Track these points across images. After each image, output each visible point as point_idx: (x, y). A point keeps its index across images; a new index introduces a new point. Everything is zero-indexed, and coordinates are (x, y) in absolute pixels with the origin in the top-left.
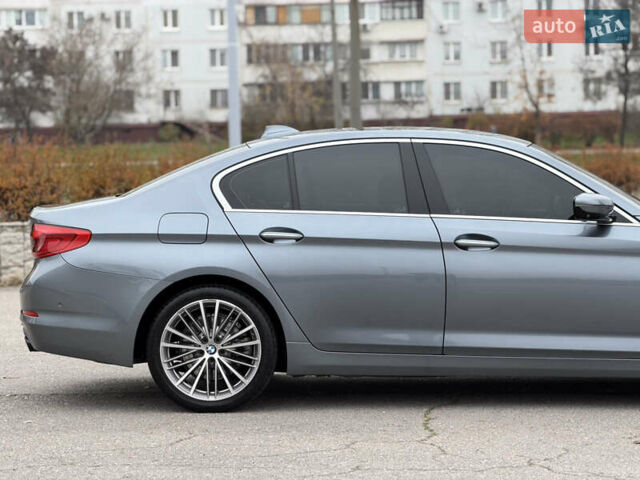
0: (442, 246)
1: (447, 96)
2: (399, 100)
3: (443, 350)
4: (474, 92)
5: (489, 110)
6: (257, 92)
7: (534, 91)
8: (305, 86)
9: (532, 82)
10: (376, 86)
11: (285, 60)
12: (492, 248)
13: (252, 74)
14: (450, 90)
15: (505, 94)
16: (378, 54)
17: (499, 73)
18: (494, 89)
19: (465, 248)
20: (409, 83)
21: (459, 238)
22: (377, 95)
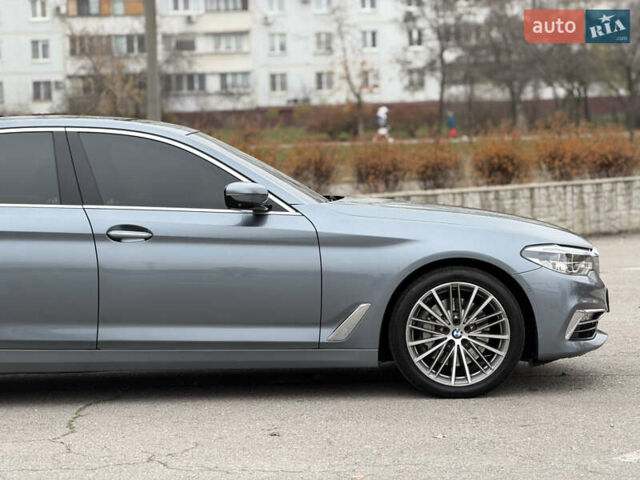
0: (94, 237)
1: (273, 87)
2: (225, 91)
3: (97, 345)
4: (300, 84)
5: (315, 101)
6: (80, 84)
7: (357, 82)
8: (126, 78)
9: (354, 72)
10: (202, 77)
11: (108, 50)
12: (146, 239)
13: (79, 66)
14: (276, 82)
15: (330, 84)
16: (203, 45)
17: (323, 63)
18: (320, 80)
19: (118, 239)
20: (234, 74)
21: (111, 229)
22: (202, 87)
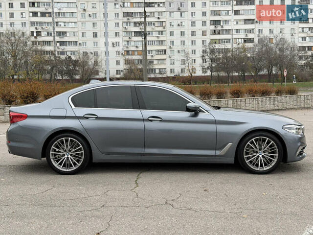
0: (143, 120)
1: (171, 72)
2: (160, 73)
3: (144, 154)
4: (177, 71)
5: (181, 75)
6: (127, 71)
7: (191, 71)
8: (138, 69)
9: (190, 69)
10: (155, 69)
11: (134, 63)
12: (160, 121)
13: (126, 67)
14: (172, 71)
15: (184, 72)
16: (155, 62)
17: (183, 67)
18: (182, 70)
19: (151, 121)
20: (162, 69)
21: (149, 118)
22: (155, 72)
